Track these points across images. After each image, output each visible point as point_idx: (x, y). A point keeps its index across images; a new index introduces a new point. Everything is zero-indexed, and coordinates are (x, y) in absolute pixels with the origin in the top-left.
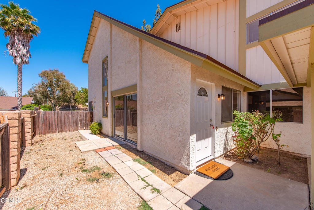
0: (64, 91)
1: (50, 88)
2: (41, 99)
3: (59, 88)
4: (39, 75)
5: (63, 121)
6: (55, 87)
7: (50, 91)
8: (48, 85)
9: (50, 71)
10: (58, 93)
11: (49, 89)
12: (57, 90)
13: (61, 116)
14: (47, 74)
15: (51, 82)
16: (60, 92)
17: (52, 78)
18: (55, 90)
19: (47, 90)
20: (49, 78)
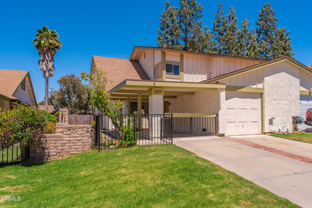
0: (80, 97)
1: (68, 94)
2: (58, 106)
3: (75, 95)
4: (58, 81)
5: (78, 121)
6: (71, 93)
7: (67, 97)
8: (66, 92)
9: (68, 76)
10: (74, 99)
11: (67, 96)
12: (73, 97)
13: (77, 118)
14: (65, 80)
15: (68, 89)
16: (76, 99)
17: (69, 84)
18: (72, 97)
19: (65, 97)
20: (66, 84)
